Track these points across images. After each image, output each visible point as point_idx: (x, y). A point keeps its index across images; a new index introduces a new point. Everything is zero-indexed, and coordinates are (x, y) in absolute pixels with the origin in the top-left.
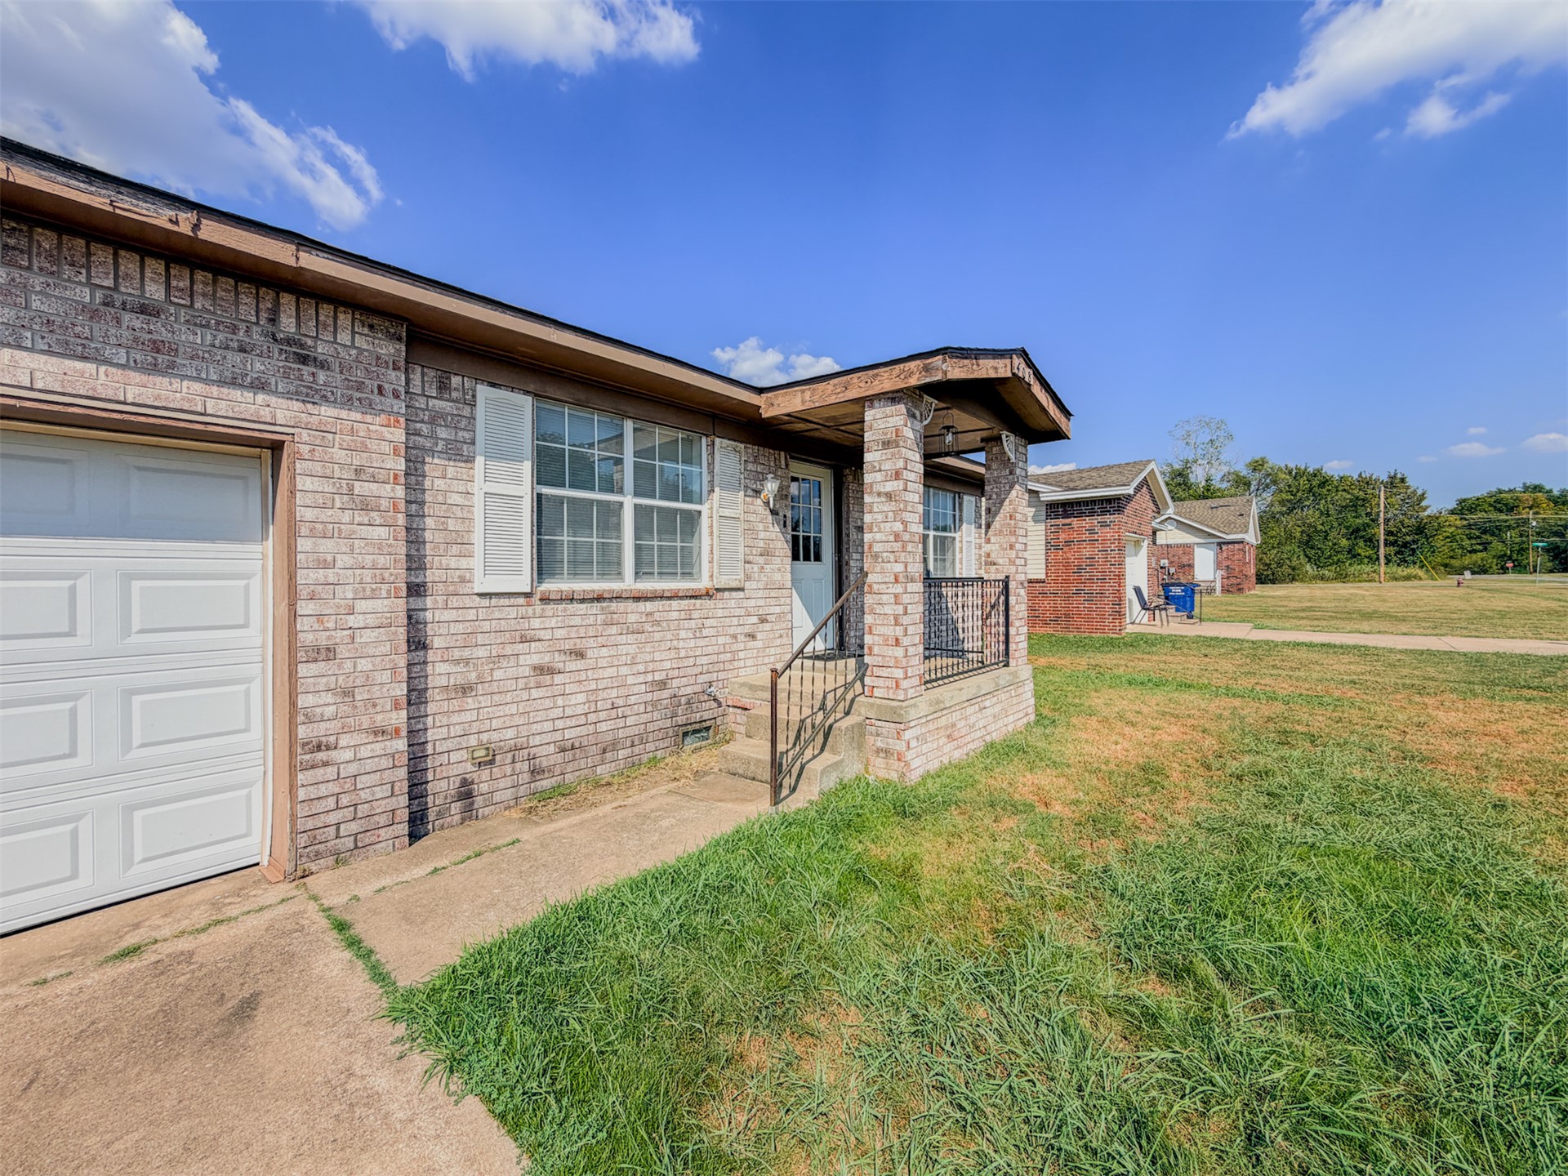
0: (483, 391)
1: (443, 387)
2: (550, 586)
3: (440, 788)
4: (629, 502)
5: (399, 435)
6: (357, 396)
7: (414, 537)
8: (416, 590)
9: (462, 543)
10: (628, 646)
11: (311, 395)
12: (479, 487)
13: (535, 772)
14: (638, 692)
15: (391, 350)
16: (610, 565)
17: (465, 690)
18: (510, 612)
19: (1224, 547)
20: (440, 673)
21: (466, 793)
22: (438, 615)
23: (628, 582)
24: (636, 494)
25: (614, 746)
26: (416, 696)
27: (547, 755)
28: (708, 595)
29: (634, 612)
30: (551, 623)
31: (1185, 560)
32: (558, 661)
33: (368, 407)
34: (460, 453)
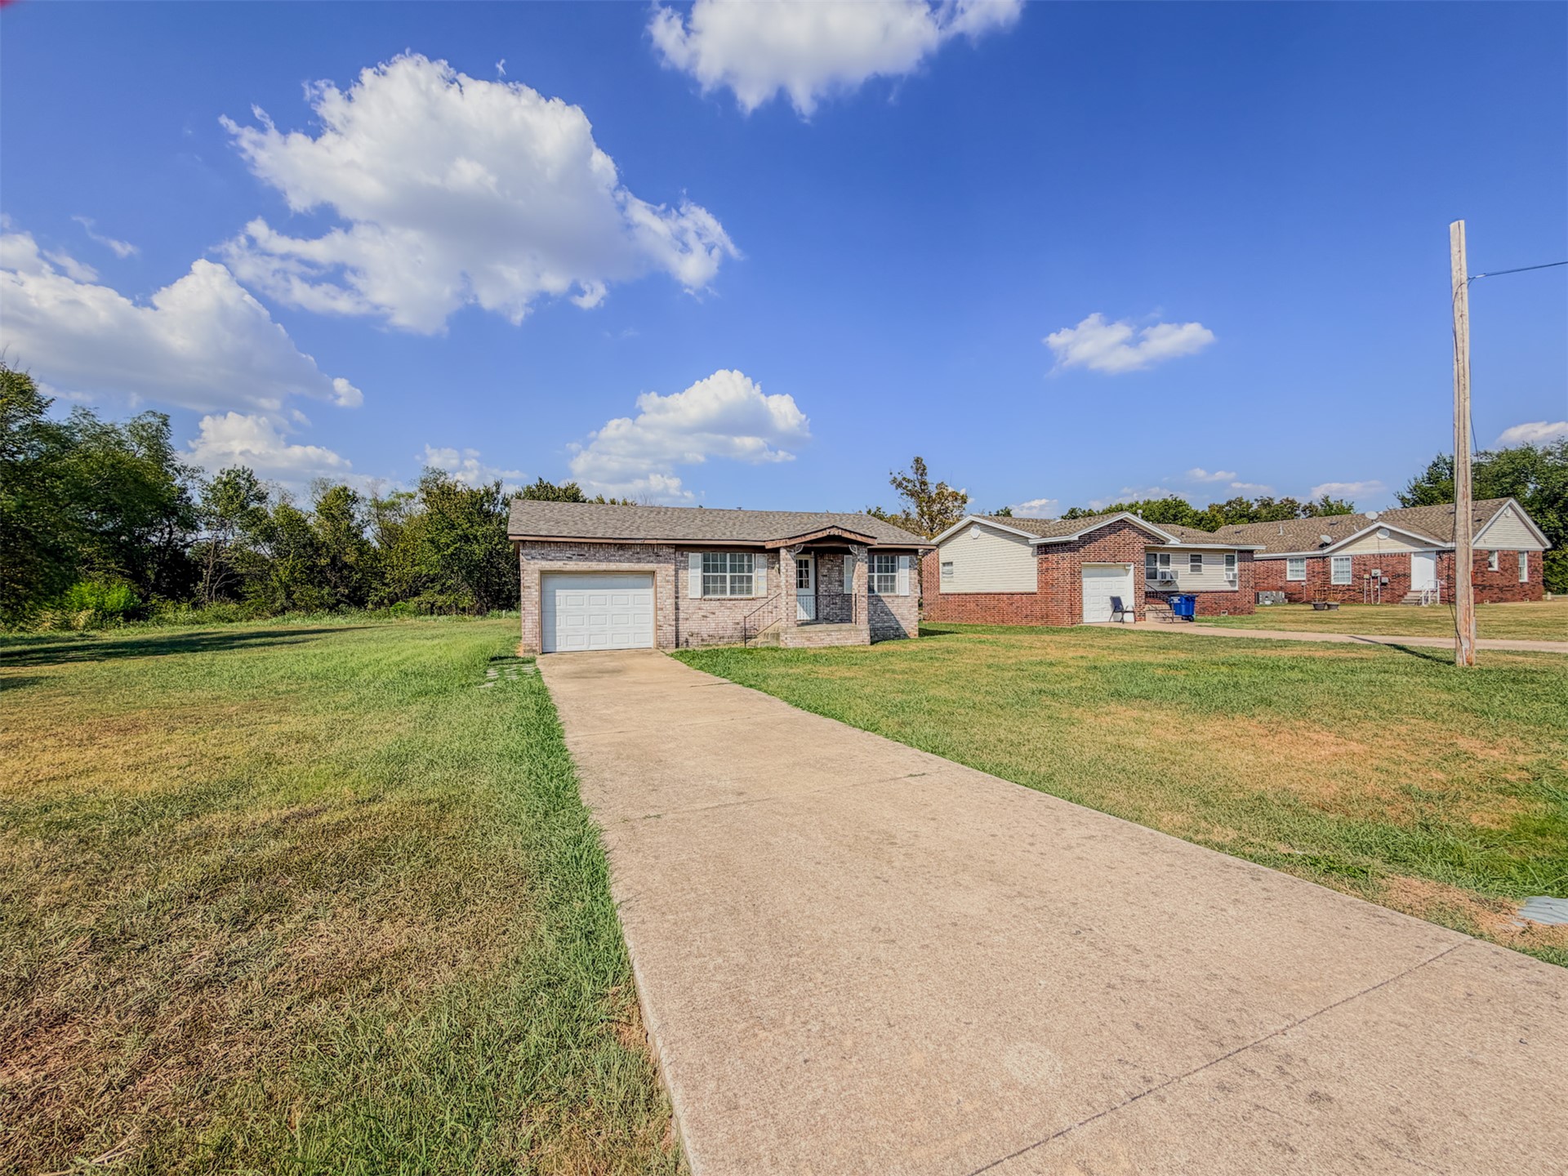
0: (690, 554)
1: (682, 555)
2: (707, 597)
3: (682, 639)
4: (728, 575)
5: (673, 567)
6: (666, 561)
7: (677, 587)
8: (677, 598)
9: (686, 587)
10: (727, 612)
11: (659, 562)
12: (689, 575)
13: (702, 640)
14: (730, 625)
15: (672, 551)
16: (723, 591)
17: (687, 619)
18: (697, 602)
19: (1445, 556)
20: (682, 615)
21: (687, 641)
22: (681, 602)
23: (728, 595)
24: (731, 572)
25: (723, 637)
26: (677, 619)
27: (705, 636)
28: (753, 599)
29: (729, 604)
30: (706, 606)
31: (1400, 569)
32: (708, 615)
33: (668, 562)
34: (685, 568)
